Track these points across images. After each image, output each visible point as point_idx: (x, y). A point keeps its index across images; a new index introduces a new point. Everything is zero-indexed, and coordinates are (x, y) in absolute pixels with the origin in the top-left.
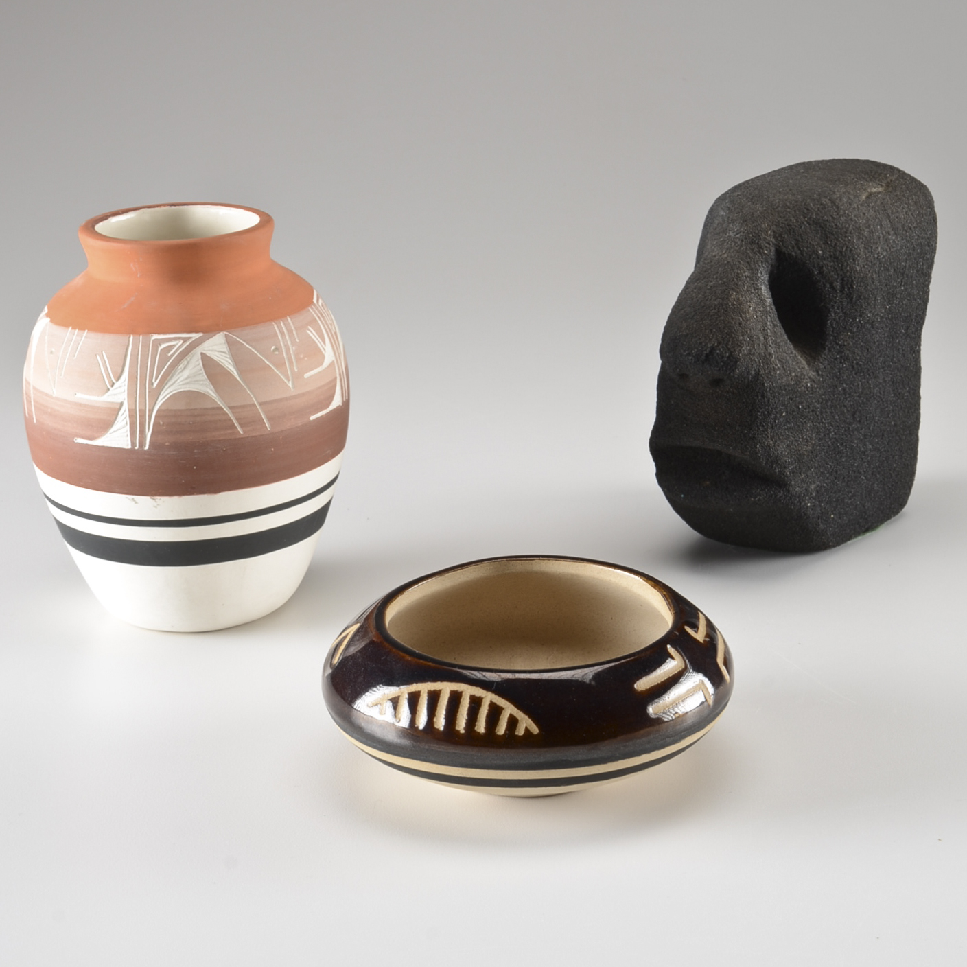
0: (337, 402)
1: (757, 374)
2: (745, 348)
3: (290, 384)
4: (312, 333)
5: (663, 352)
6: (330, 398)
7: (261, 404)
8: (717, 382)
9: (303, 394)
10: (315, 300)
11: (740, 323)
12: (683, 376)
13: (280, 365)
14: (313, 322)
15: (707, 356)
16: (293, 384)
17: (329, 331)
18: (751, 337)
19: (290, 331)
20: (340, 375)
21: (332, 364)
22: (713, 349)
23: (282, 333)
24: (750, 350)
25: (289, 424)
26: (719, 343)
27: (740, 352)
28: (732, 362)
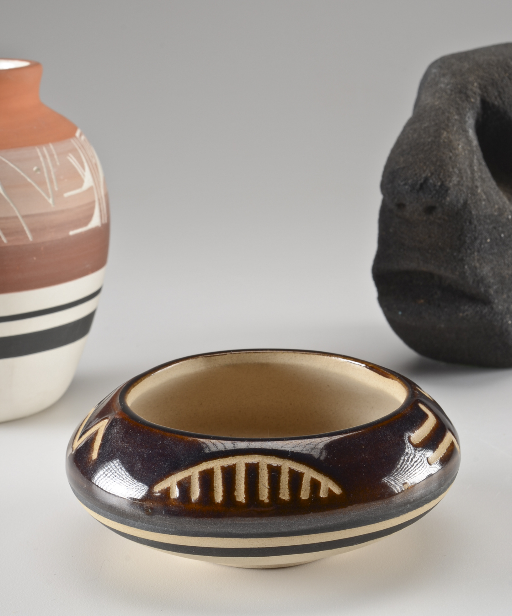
0: (95, 222)
1: (465, 203)
2: (455, 179)
3: (51, 201)
4: (72, 159)
5: (383, 186)
6: (89, 218)
7: (24, 217)
8: (430, 210)
9: (62, 211)
10: (78, 134)
11: (450, 158)
12: (401, 206)
13: (42, 183)
14: (74, 151)
15: (421, 185)
16: (54, 201)
17: (89, 161)
18: (460, 170)
19: (51, 155)
20: (99, 200)
21: (90, 189)
22: (426, 179)
23: (44, 157)
24: (459, 182)
25: (50, 237)
26: (432, 174)
27: (450, 181)
28: (444, 190)
